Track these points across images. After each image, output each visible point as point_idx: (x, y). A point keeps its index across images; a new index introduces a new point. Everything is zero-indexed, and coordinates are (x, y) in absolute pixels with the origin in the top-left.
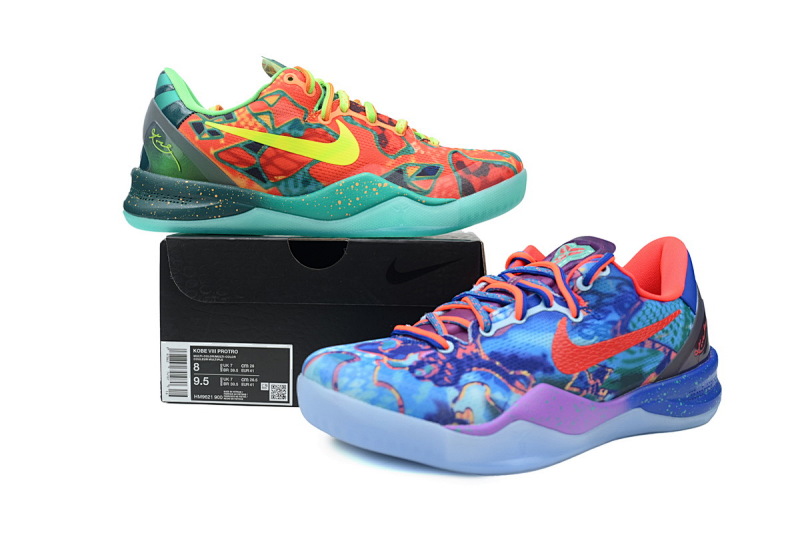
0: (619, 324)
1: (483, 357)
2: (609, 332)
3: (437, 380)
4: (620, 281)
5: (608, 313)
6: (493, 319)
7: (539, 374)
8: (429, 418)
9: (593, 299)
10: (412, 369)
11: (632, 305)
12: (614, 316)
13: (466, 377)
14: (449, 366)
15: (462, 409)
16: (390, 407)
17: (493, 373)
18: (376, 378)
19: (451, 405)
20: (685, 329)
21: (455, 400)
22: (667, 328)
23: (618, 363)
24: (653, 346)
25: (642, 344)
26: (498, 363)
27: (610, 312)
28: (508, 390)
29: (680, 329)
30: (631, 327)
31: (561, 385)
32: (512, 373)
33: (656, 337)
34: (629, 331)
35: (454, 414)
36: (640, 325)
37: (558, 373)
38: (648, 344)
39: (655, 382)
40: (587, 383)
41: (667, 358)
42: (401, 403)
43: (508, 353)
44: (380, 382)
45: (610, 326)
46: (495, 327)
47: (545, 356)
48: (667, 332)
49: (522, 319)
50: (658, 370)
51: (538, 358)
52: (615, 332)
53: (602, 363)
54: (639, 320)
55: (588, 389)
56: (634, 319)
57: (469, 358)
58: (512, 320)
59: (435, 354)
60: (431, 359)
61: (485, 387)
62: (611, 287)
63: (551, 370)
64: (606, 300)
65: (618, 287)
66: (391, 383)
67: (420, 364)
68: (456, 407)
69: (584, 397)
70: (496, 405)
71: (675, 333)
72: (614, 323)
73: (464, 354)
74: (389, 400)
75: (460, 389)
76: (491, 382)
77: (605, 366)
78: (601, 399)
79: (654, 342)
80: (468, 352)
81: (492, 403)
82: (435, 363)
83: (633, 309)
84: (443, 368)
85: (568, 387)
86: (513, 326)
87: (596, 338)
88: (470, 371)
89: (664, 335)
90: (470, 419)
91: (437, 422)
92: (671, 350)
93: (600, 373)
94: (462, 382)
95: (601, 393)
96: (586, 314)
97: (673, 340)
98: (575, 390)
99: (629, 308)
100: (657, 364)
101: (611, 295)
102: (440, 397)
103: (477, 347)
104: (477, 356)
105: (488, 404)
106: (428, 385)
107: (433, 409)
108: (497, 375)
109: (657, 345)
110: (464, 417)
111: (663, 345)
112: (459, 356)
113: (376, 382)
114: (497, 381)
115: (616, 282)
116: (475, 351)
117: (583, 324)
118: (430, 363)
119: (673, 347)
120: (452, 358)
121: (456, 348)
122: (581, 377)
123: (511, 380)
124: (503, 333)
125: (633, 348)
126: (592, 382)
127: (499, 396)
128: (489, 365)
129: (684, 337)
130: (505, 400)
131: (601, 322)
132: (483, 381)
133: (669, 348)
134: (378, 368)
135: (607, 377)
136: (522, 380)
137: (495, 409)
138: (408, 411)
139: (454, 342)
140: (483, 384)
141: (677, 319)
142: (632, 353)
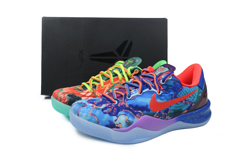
0: (174, 95)
1: (127, 106)
2: (170, 98)
3: (111, 114)
4: (175, 81)
5: (170, 92)
6: (131, 93)
7: (145, 112)
8: (107, 126)
9: (165, 87)
10: (103, 110)
11: (179, 89)
12: (172, 93)
13: (120, 113)
14: (115, 109)
15: (118, 123)
16: (95, 122)
17: (129, 111)
18: (90, 113)
19: (114, 122)
20: (197, 96)
21: (115, 121)
22: (191, 96)
23: (173, 108)
24: (186, 102)
25: (182, 102)
26: (131, 108)
27: (171, 91)
28: (134, 117)
29: (196, 96)
30: (178, 96)
31: (152, 115)
32: (136, 111)
33: (187, 99)
34: (177, 98)
35: (115, 125)
36: (181, 96)
37: (151, 111)
38: (184, 101)
39: (186, 113)
40: (162, 114)
41: (191, 105)
42: (98, 121)
43: (135, 105)
44: (92, 114)
45: (171, 96)
46: (132, 96)
47: (147, 106)
48: (191, 97)
49: (141, 94)
50: (188, 109)
51: (145, 106)
52: (172, 98)
53: (167, 108)
54: (181, 94)
55: (162, 116)
56: (179, 94)
57: (122, 106)
58: (138, 94)
59: (111, 104)
60: (110, 106)
61: (126, 116)
62: (172, 83)
63: (149, 110)
64: (170, 87)
65: (174, 83)
66: (95, 115)
67: (106, 108)
68: (116, 123)
69: (161, 119)
70: (129, 122)
71: (194, 97)
72: (172, 95)
73: (120, 105)
74: (94, 120)
75: (118, 117)
76: (128, 114)
77: (168, 109)
78: (167, 119)
79: (186, 101)
80: (122, 104)
81: (128, 121)
82: (111, 108)
83: (179, 91)
84: (113, 110)
85: (155, 116)
86: (137, 96)
87: (165, 100)
88: (122, 111)
89: (190, 98)
90: (120, 127)
91: (109, 127)
92: (192, 103)
93: (167, 111)
94: (119, 114)
95: (167, 117)
96: (163, 92)
97: (193, 100)
98: (157, 116)
99: (178, 90)
100: (187, 107)
101: (171, 86)
102: (111, 119)
103: (125, 103)
104: (125, 106)
105: (126, 122)
106: (107, 115)
107: (108, 123)
108: (131, 112)
109: (187, 102)
110: (118, 126)
111: (189, 102)
112: (119, 106)
113: (90, 114)
114: (130, 114)
115: (173, 81)
116: (124, 104)
117: (161, 95)
118: (109, 108)
119: (193, 102)
120: (116, 106)
121: (118, 103)
122: (159, 113)
123: (135, 114)
124: (134, 98)
125: (178, 103)
126: (163, 114)
127: (130, 119)
128: (128, 109)
129: (197, 98)
130: (133, 120)
131: (167, 95)
132: (126, 114)
133: (191, 102)
134: (92, 109)
135: (169, 112)
136: (139, 114)
137: (129, 123)
138: (100, 124)
139: (118, 101)
140: (125, 115)
141: (195, 93)
142: (178, 104)
